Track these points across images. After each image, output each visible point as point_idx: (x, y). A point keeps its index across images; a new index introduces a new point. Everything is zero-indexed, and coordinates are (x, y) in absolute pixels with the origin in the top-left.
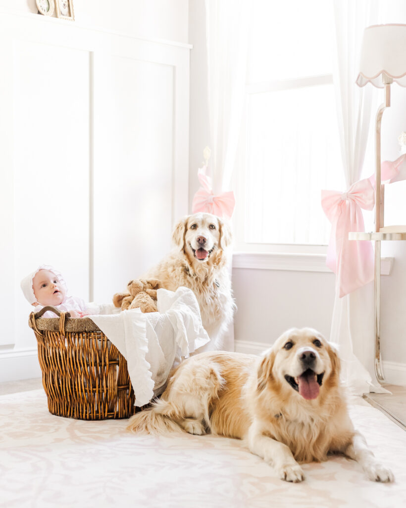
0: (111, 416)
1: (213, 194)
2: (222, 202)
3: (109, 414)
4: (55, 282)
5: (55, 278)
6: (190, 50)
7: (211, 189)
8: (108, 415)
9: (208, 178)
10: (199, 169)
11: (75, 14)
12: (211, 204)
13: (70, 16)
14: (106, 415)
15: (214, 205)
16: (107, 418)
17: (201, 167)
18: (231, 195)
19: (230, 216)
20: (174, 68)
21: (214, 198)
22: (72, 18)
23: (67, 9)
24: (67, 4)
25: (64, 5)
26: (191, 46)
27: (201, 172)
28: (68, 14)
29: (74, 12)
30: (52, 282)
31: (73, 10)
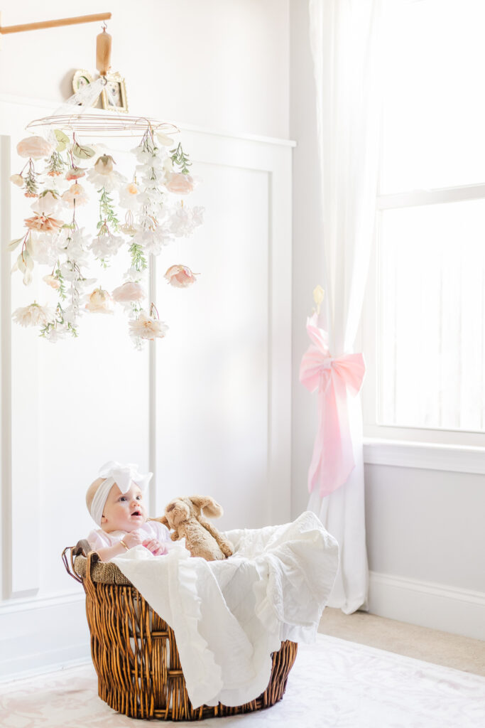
0: (159, 716)
1: (330, 357)
2: (344, 368)
3: (157, 711)
4: (138, 498)
5: (139, 493)
6: (293, 148)
7: (326, 347)
8: (154, 713)
9: (322, 331)
10: (308, 318)
11: (128, 104)
12: (329, 371)
13: (122, 106)
14: (151, 714)
15: (333, 373)
16: (154, 718)
17: (311, 315)
18: (358, 358)
19: (358, 389)
20: (270, 174)
21: (332, 363)
22: (124, 109)
23: (117, 96)
24: (117, 89)
25: (114, 90)
26: (294, 144)
27: (311, 322)
28: (119, 103)
29: (128, 100)
30: (134, 497)
31: (126, 98)
